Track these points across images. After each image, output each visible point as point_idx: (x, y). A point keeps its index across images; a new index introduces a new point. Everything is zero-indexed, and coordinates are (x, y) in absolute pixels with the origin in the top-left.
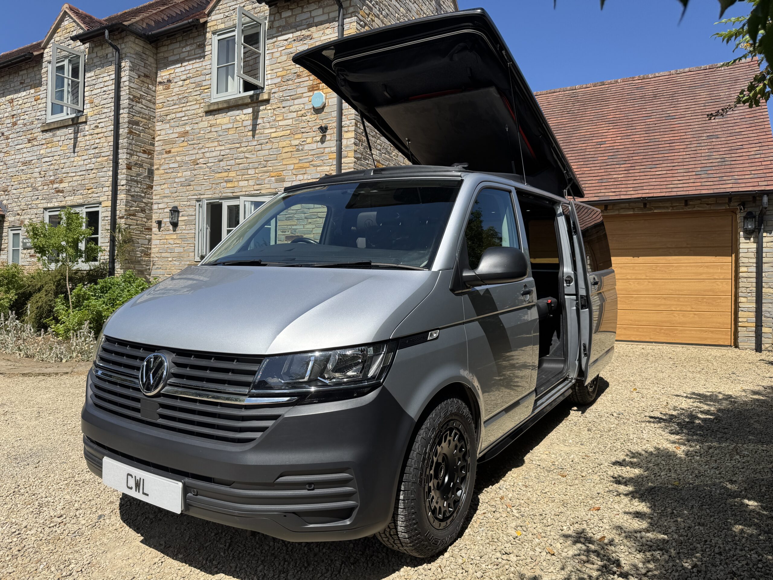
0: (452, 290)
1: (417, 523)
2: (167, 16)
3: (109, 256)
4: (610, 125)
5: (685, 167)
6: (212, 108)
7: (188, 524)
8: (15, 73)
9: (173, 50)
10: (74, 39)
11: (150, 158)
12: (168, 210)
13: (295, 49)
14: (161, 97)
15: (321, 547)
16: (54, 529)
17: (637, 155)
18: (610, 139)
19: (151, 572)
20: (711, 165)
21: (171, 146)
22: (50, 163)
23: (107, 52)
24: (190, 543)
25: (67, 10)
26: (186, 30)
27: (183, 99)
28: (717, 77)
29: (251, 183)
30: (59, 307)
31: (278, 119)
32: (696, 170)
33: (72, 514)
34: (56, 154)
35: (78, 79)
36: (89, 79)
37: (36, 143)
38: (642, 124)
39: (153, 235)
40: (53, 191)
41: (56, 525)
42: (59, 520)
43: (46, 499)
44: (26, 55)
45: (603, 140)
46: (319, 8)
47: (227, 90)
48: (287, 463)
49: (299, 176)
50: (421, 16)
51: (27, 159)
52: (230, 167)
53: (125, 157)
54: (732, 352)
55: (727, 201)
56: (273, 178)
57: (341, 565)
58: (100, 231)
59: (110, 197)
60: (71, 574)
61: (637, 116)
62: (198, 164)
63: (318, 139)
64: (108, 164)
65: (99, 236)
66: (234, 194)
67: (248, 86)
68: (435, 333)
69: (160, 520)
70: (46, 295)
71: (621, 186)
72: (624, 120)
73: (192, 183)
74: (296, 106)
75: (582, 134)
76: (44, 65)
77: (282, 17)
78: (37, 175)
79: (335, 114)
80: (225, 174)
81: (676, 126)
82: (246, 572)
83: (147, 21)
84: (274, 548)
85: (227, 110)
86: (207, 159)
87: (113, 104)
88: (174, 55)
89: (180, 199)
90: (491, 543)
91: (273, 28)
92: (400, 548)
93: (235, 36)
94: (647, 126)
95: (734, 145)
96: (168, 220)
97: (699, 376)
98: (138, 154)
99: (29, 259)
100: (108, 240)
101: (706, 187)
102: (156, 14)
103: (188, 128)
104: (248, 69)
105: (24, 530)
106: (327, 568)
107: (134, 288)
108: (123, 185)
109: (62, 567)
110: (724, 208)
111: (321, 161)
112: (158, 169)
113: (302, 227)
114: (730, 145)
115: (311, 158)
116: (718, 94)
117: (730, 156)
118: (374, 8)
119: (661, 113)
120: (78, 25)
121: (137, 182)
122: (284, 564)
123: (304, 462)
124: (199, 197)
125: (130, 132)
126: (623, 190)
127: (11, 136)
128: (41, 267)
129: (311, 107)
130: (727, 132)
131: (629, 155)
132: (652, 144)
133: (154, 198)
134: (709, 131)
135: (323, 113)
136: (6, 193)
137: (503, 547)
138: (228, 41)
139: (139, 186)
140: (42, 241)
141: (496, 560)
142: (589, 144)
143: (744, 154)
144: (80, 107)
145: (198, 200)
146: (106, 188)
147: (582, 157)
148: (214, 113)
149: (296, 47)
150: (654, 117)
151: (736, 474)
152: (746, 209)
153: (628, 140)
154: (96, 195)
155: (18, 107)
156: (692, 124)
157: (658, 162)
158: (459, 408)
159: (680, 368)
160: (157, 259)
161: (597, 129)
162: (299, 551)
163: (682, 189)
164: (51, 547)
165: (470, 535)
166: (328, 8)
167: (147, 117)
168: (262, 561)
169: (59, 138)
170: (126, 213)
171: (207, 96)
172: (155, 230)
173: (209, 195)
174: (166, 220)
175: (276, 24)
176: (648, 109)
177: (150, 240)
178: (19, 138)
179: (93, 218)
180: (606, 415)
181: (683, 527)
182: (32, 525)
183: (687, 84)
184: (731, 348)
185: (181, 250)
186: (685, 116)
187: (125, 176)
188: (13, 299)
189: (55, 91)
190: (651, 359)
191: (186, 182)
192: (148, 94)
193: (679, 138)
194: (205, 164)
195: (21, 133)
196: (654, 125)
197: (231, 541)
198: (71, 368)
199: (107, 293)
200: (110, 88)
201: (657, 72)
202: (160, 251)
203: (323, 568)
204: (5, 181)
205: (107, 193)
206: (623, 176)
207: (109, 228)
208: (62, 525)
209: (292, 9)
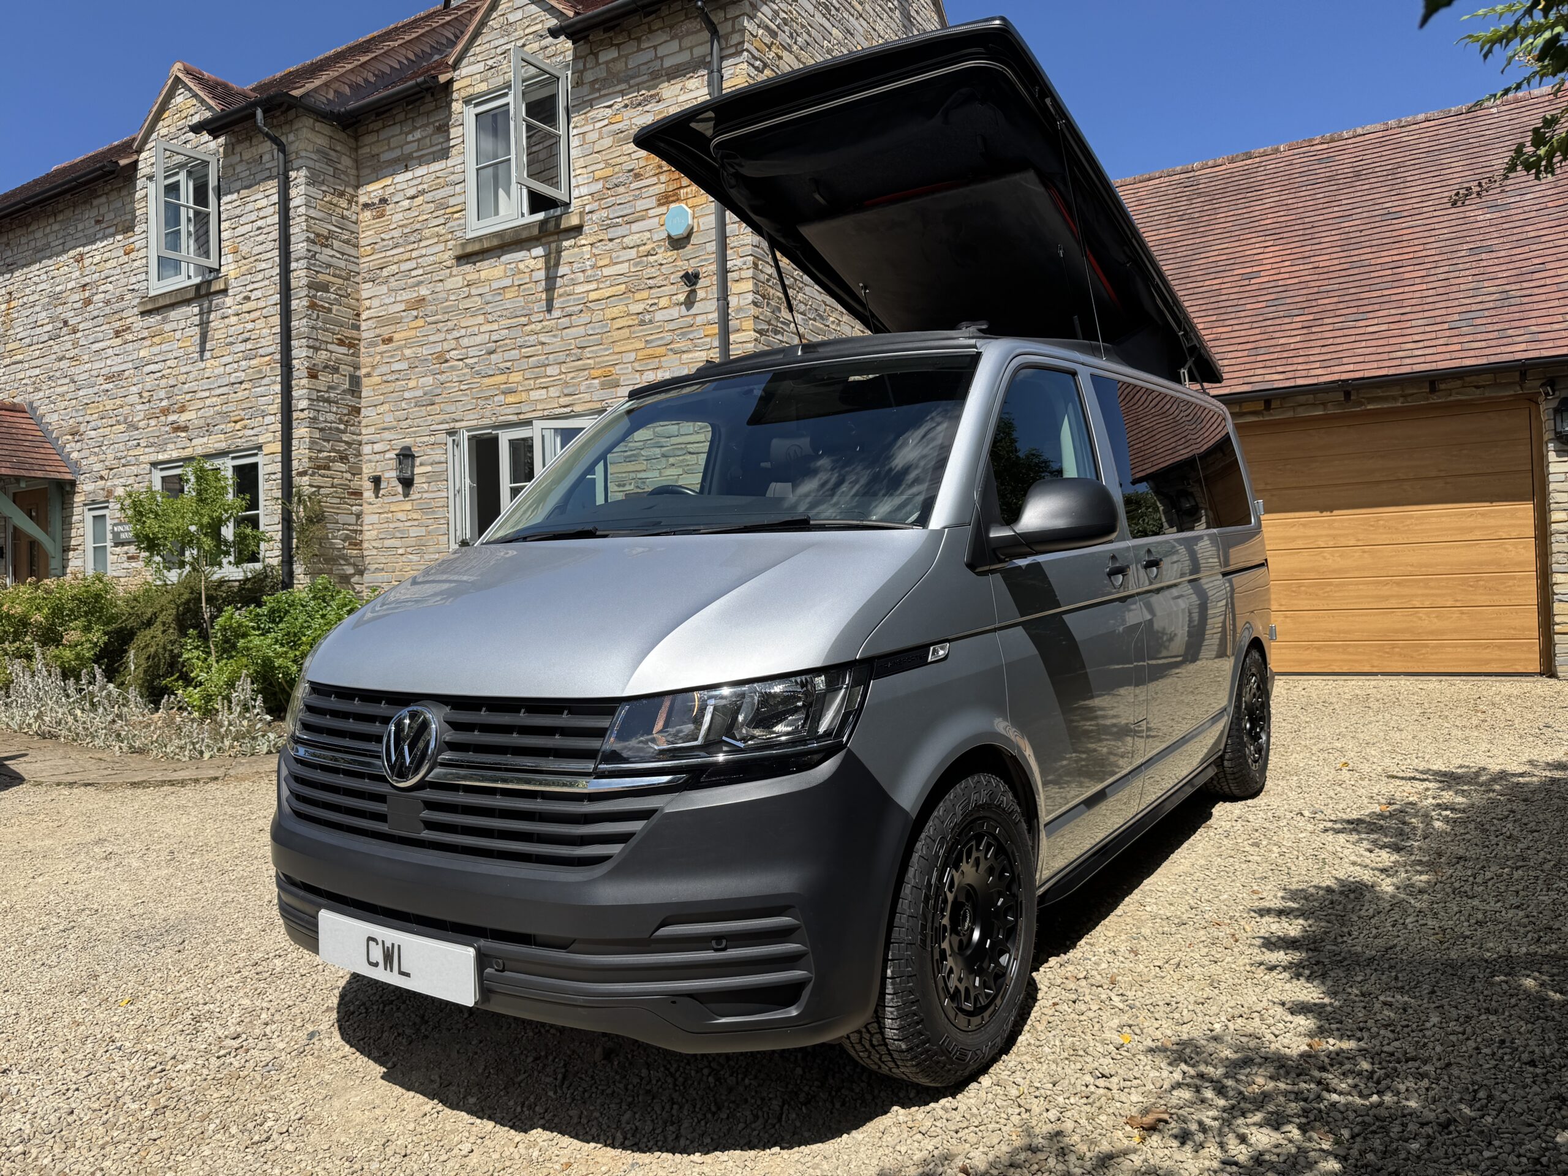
0: (971, 566)
1: (922, 1020)
2: (375, 75)
3: (282, 550)
4: (1268, 238)
5: (1426, 314)
6: (469, 249)
7: (481, 1042)
8: (85, 202)
9: (389, 139)
10: (196, 129)
11: (353, 355)
12: (392, 455)
13: (628, 122)
14: (369, 233)
15: (740, 1076)
16: (228, 1060)
17: (1325, 295)
18: (1269, 267)
19: (419, 1129)
20: (1480, 307)
21: (393, 328)
22: (159, 374)
23: (260, 151)
24: (487, 1077)
25: (180, 75)
26: (413, 98)
27: (413, 235)
28: (1483, 128)
29: (553, 392)
30: (191, 654)
31: (601, 263)
32: (1449, 319)
33: (257, 1032)
34: (170, 355)
35: (207, 206)
36: (229, 207)
37: (130, 337)
38: (1333, 233)
39: (365, 506)
40: (167, 429)
41: (230, 1053)
42: (235, 1044)
43: (206, 1008)
44: (104, 166)
45: (1255, 269)
46: (672, 38)
47: (497, 213)
48: (674, 900)
49: (646, 373)
50: (875, 43)
51: (114, 369)
52: (510, 363)
53: (304, 354)
54: (1543, 686)
55: (1518, 379)
56: (596, 381)
57: (782, 1108)
58: (261, 503)
59: (279, 434)
60: (268, 1138)
61: (1321, 217)
62: (447, 361)
63: (682, 298)
64: (272, 369)
65: (261, 512)
66: (522, 416)
67: (538, 202)
68: (942, 648)
69: (426, 1037)
70: (164, 632)
71: (1295, 360)
72: (1296, 227)
73: (437, 399)
74: (636, 233)
75: (1210, 260)
76: (140, 183)
77: (601, 61)
78: (135, 399)
79: (712, 247)
80: (502, 378)
81: (1405, 231)
82: (600, 1125)
83: (336, 85)
84: (651, 1081)
85: (499, 252)
86: (464, 351)
87: (276, 252)
88: (390, 149)
89: (415, 432)
90: (1073, 1058)
91: (583, 84)
92: (894, 1070)
93: (508, 104)
94: (1343, 236)
95: (1525, 263)
96: (394, 474)
97: (1476, 734)
98: (330, 347)
99: (126, 565)
100: (278, 518)
101: (1472, 353)
102: (352, 71)
103: (424, 291)
104: (537, 168)
105: (170, 1063)
106: (755, 1112)
107: (333, 610)
108: (302, 410)
109: (250, 1126)
110: (1512, 393)
111: (689, 342)
112: (368, 375)
113: (656, 474)
114: (1518, 265)
115: (668, 337)
116: (1488, 164)
117: (1518, 286)
118: (780, 32)
119: (1372, 208)
120: (202, 102)
121: (328, 401)
122: (672, 1108)
123: (705, 897)
124: (452, 425)
125: (312, 306)
126: (1300, 367)
127: (81, 327)
128: (150, 579)
129: (665, 235)
130: (1510, 238)
131: (1310, 297)
132: (1356, 271)
133: (364, 431)
134: (1473, 239)
135: (689, 247)
136: (77, 438)
137: (1096, 1064)
138: (495, 116)
139: (335, 409)
140: (152, 525)
141: (1084, 1088)
142: (1226, 280)
143: (1548, 281)
144: (212, 262)
145: (451, 433)
146: (269, 417)
147: (1213, 306)
148: (474, 259)
149: (630, 119)
150: (1358, 216)
151: (1560, 915)
152: (1557, 393)
153: (1306, 267)
154: (251, 432)
155: (94, 268)
156: (1437, 226)
157: (1370, 308)
158: (992, 795)
159: (1435, 720)
160: (375, 552)
161: (1240, 249)
162: (699, 1084)
163: (1422, 359)
164: (226, 1091)
165: (1029, 1044)
166: (690, 38)
167: (344, 274)
168: (629, 1104)
169: (174, 325)
170: (312, 464)
171: (459, 225)
172: (368, 494)
173: (471, 421)
174: (390, 475)
175: (589, 76)
176: (1344, 202)
177: (359, 516)
178: (97, 329)
179: (247, 477)
180: (1289, 815)
181: (1456, 1017)
182: (185, 1053)
183: (1421, 146)
184: (1541, 678)
185: (422, 531)
186: (1421, 210)
187: (305, 391)
188: (101, 643)
189: (163, 232)
190: (1375, 706)
191: (426, 397)
192: (343, 229)
193: (1411, 255)
194: (461, 360)
195: (101, 320)
196: (1358, 234)
197: (567, 1071)
198: (223, 769)
199: (281, 621)
200: (269, 221)
201: (1360, 126)
202: (381, 536)
203: (748, 1113)
204: (74, 414)
205: (272, 428)
206: (1298, 338)
207: (279, 495)
208: (240, 1051)
209: (618, 45)
